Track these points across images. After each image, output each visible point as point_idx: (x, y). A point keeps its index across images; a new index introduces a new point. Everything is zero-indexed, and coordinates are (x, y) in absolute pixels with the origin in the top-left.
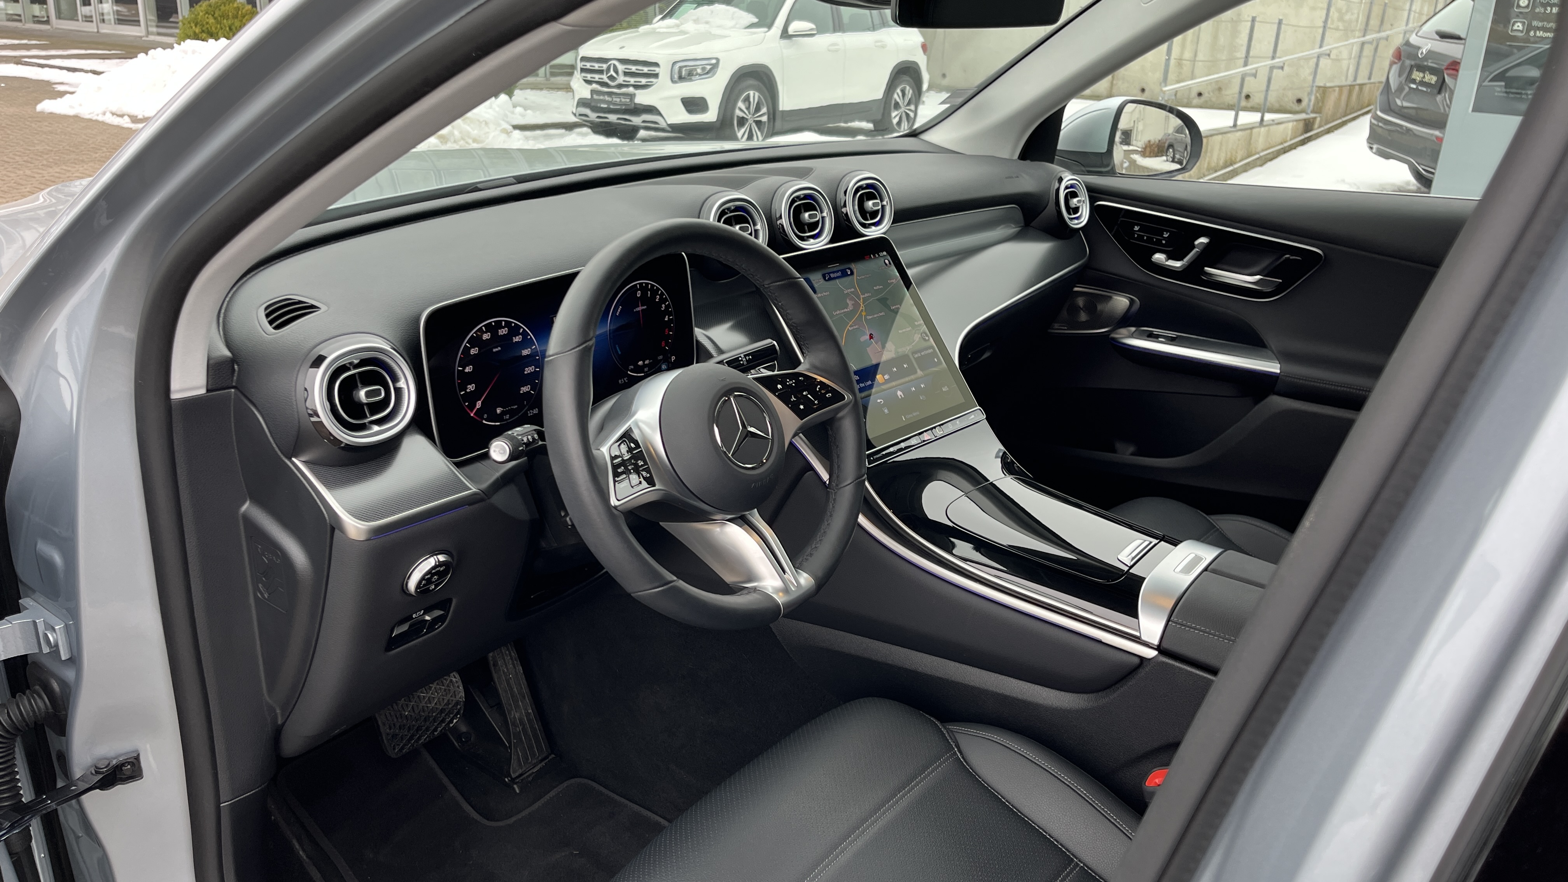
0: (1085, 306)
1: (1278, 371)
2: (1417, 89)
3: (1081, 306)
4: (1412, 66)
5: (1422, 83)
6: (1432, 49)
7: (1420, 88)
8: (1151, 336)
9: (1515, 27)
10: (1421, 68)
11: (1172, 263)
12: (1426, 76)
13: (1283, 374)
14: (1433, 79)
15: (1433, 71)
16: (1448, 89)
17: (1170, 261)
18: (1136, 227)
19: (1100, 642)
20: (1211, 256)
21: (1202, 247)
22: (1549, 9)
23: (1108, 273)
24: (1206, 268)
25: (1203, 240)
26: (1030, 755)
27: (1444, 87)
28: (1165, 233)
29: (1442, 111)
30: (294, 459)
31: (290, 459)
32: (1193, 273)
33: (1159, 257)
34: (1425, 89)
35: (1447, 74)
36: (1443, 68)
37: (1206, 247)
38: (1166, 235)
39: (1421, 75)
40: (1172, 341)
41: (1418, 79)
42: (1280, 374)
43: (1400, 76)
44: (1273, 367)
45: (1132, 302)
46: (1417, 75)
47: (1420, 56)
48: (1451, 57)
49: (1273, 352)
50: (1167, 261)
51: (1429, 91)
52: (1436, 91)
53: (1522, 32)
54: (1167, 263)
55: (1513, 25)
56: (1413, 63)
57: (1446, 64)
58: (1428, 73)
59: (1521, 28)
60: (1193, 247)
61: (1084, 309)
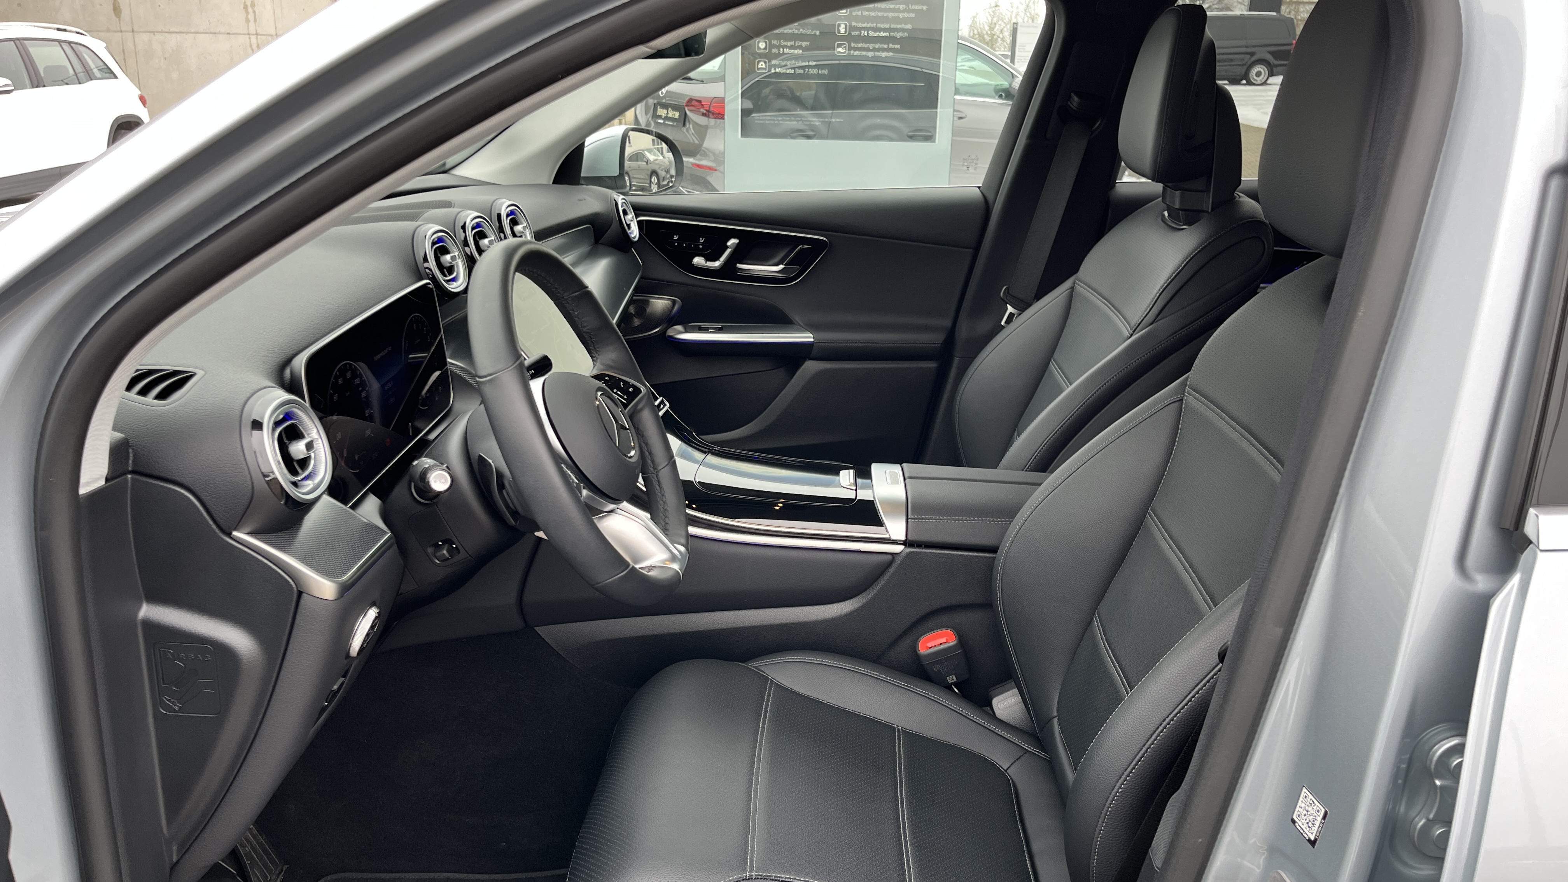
0: (636, 312)
1: (812, 340)
2: (664, 123)
3: (634, 313)
4: (655, 104)
5: (667, 118)
6: (669, 90)
7: (667, 122)
8: (701, 330)
9: (760, 66)
10: (665, 106)
11: (710, 264)
12: (669, 112)
13: (816, 341)
14: (676, 115)
15: (675, 108)
16: (691, 122)
17: (708, 262)
18: (675, 236)
19: (859, 552)
20: (739, 255)
21: (734, 247)
22: (781, 49)
23: (655, 280)
24: (738, 265)
25: (733, 242)
26: (826, 661)
27: (687, 120)
28: (701, 239)
29: (692, 141)
30: (235, 534)
31: (229, 535)
32: (728, 269)
33: (698, 261)
34: (671, 123)
35: (688, 110)
36: (684, 104)
37: (737, 247)
38: (702, 240)
39: (665, 112)
40: (720, 330)
41: (663, 115)
42: (814, 342)
43: (646, 114)
44: (807, 337)
45: (674, 302)
46: (661, 112)
47: (661, 96)
48: (689, 96)
49: (800, 326)
50: (706, 262)
51: (675, 124)
52: (681, 124)
53: (765, 69)
54: (706, 264)
55: (758, 64)
56: (656, 101)
57: (685, 102)
58: (670, 109)
59: (764, 66)
60: (727, 247)
61: (636, 316)
